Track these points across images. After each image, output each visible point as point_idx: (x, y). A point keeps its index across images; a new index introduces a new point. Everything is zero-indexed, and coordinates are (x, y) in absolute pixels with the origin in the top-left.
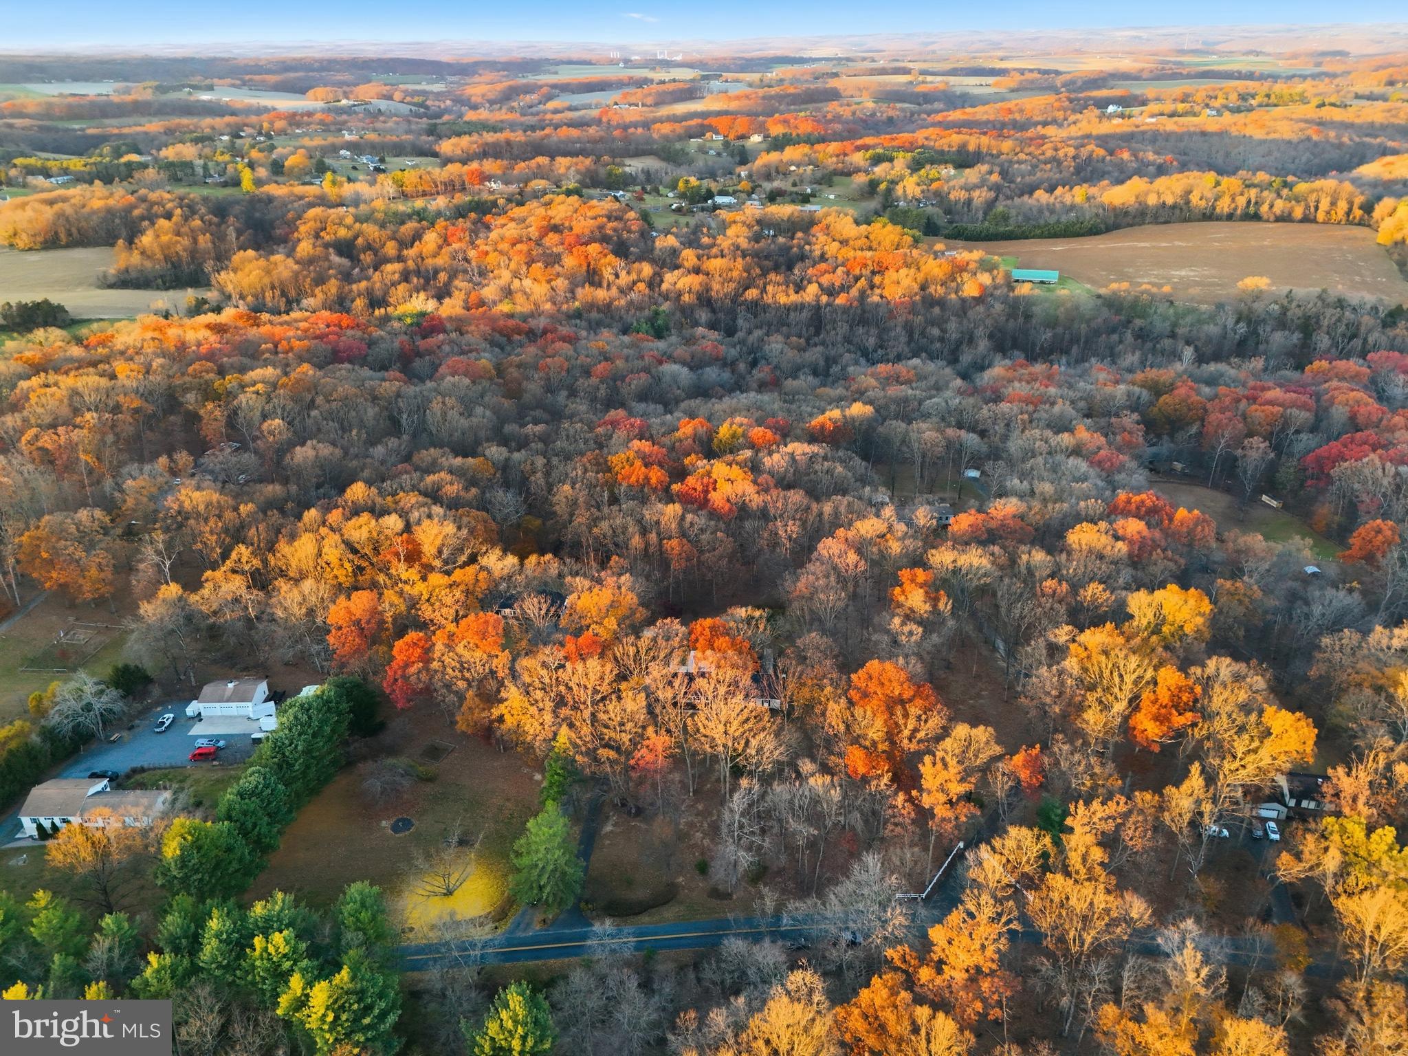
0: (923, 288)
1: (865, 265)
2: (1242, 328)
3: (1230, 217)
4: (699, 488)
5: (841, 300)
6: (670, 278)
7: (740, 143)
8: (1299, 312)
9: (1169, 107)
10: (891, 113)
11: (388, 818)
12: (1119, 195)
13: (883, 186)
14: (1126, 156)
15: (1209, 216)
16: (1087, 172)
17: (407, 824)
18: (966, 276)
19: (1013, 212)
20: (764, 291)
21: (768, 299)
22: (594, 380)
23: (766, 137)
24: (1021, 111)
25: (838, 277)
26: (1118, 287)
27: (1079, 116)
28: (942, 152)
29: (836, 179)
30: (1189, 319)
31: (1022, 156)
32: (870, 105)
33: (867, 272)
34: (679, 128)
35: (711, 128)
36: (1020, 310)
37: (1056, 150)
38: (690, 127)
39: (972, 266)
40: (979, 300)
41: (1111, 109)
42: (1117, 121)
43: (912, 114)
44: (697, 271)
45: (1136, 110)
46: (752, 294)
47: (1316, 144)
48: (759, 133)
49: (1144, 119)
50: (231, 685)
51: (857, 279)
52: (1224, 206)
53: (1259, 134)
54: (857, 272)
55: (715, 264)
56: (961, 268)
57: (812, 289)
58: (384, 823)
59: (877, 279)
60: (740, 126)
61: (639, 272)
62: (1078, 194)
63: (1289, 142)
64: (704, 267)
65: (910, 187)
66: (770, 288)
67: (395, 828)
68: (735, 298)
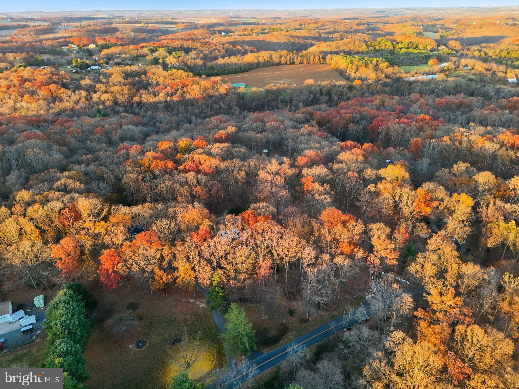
0: (205, 91)
1: (178, 85)
2: (312, 96)
3: (286, 64)
4: (194, 166)
5: (175, 98)
6: (95, 97)
7: (85, 48)
8: (326, 89)
9: (242, 33)
10: (143, 36)
11: (131, 343)
12: (250, 58)
13: (161, 61)
14: (239, 47)
15: (279, 64)
16: (229, 53)
17: (144, 343)
18: (219, 86)
19: (215, 66)
20: (141, 97)
21: (144, 100)
22: (97, 135)
23: (97, 45)
24: (193, 34)
25: (169, 89)
26: (270, 86)
27: (214, 36)
28: (175, 48)
29: (139, 58)
30: (295, 95)
31: (205, 48)
32: (133, 33)
33: (179, 87)
34: (55, 43)
35: (70, 42)
36: (241, 97)
37: (215, 46)
38: (60, 42)
39: (219, 82)
40: (227, 94)
41: (223, 34)
42: (227, 37)
43: (151, 37)
44: (106, 92)
45: (232, 34)
46: (136, 99)
47: (293, 43)
48: (93, 43)
49: (235, 37)
51: (177, 90)
52: (283, 61)
53: (275, 41)
54: (176, 87)
55: (115, 89)
56: (216, 83)
57: (161, 95)
58: (130, 346)
59: (185, 90)
60: (84, 40)
61: (80, 94)
62: (234, 60)
63: (285, 42)
64: (109, 90)
65: (171, 60)
66: (144, 96)
67: (138, 346)
68: (129, 101)
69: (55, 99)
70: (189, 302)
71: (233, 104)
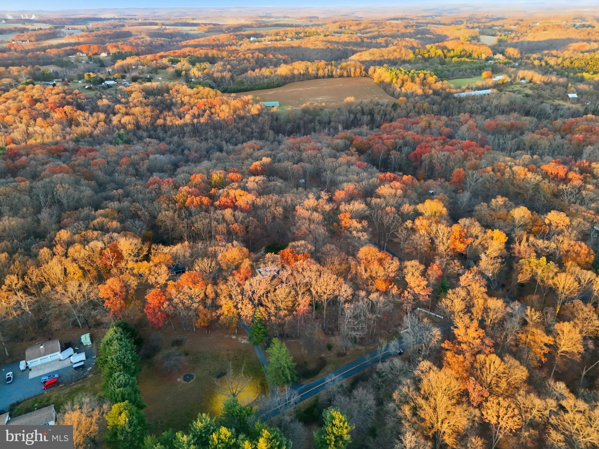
0: (235, 112)
1: (205, 105)
2: (352, 116)
3: (324, 77)
4: (229, 201)
5: (202, 120)
6: (115, 120)
7: (96, 57)
8: (368, 108)
9: (274, 38)
10: (160, 42)
11: (179, 377)
12: (283, 70)
13: (183, 73)
14: (271, 56)
15: (317, 77)
16: (260, 64)
17: (191, 377)
18: (250, 106)
19: (245, 80)
20: (165, 119)
21: (168, 123)
22: (124, 167)
23: (109, 54)
24: (218, 40)
25: (195, 110)
26: (306, 104)
27: (242, 42)
28: (198, 58)
29: (159, 71)
30: (334, 115)
31: (232, 58)
32: (148, 39)
33: (207, 107)
34: (61, 51)
35: (78, 51)
36: (275, 118)
37: (244, 55)
38: (66, 51)
39: (251, 101)
40: (259, 115)
41: (252, 39)
42: (257, 44)
43: (170, 43)
44: (127, 114)
45: (263, 39)
46: (160, 121)
47: (331, 50)
48: (105, 52)
49: (266, 42)
50: (42, 347)
51: (205, 111)
52: (321, 73)
53: (312, 47)
54: (203, 108)
55: (137, 110)
56: (247, 103)
57: (188, 116)
58: (179, 380)
59: (213, 110)
60: (94, 48)
61: (98, 117)
62: (266, 72)
63: (323, 49)
64: (130, 112)
65: (195, 72)
66: (168, 118)
67: (185, 379)
68: (152, 124)
69: (71, 122)
70: (231, 339)
71: (267, 127)
